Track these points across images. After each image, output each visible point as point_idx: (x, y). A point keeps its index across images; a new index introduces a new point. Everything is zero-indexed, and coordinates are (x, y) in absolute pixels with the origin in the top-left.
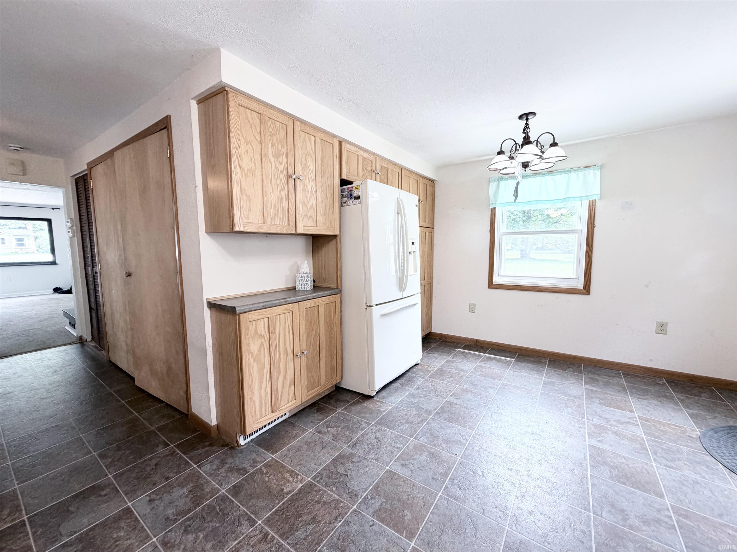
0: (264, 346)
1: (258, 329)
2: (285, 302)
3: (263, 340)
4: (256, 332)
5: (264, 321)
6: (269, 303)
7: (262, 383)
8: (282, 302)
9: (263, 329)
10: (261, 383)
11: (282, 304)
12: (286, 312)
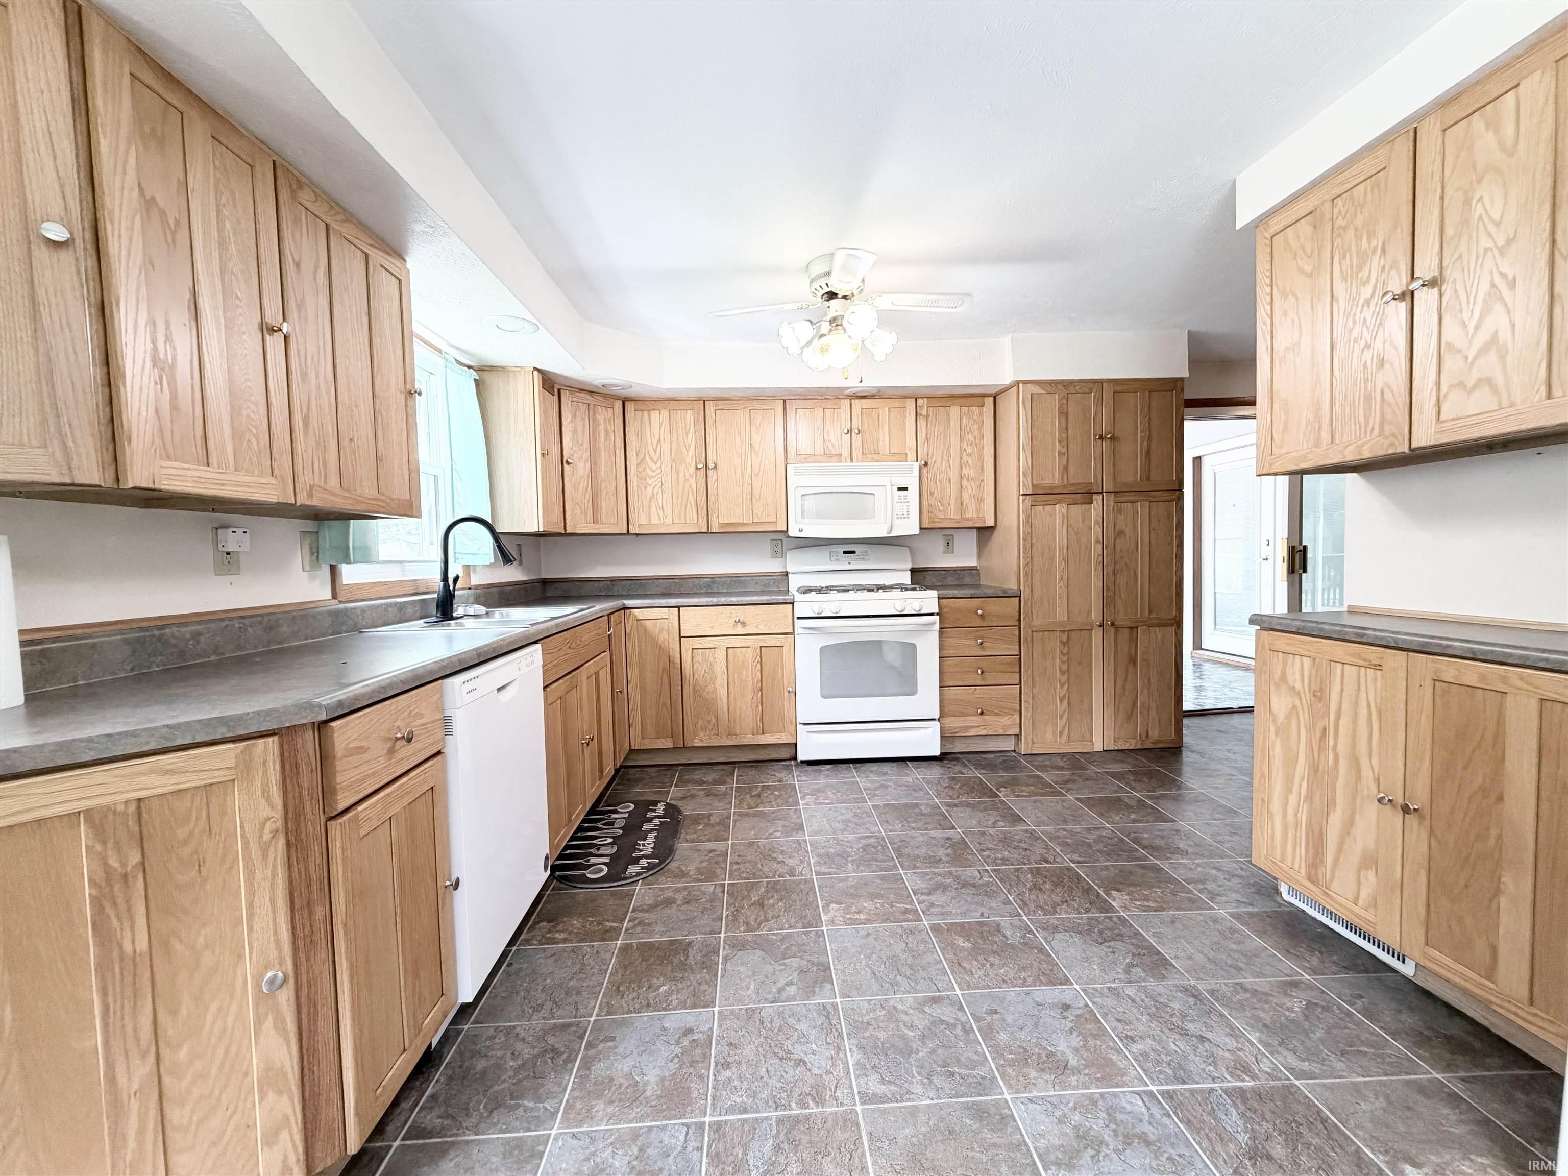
0: (1297, 713)
1: (1289, 671)
2: (1358, 635)
3: (1297, 703)
4: (1284, 678)
5: (1302, 664)
6: (1314, 625)
7: (1291, 792)
8: (1346, 633)
9: (1298, 677)
10: (1288, 790)
11: (1347, 638)
12: (1361, 663)
